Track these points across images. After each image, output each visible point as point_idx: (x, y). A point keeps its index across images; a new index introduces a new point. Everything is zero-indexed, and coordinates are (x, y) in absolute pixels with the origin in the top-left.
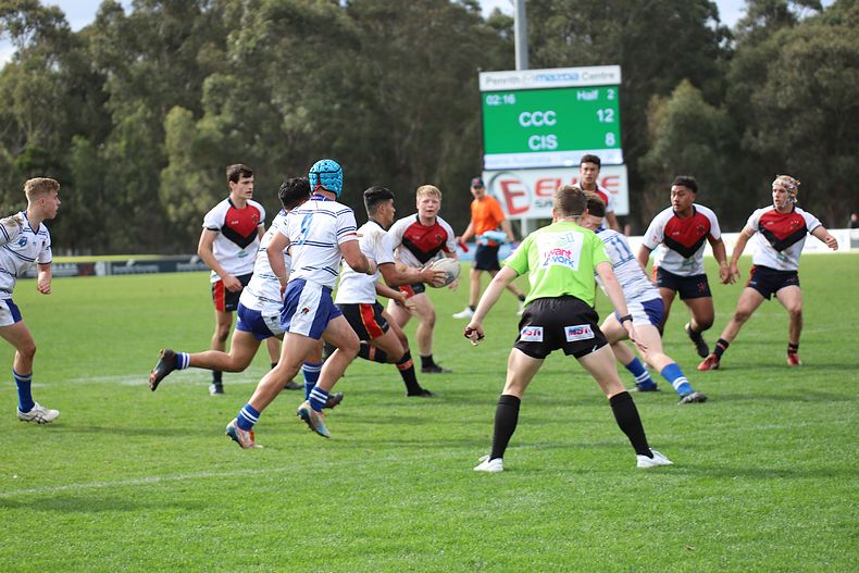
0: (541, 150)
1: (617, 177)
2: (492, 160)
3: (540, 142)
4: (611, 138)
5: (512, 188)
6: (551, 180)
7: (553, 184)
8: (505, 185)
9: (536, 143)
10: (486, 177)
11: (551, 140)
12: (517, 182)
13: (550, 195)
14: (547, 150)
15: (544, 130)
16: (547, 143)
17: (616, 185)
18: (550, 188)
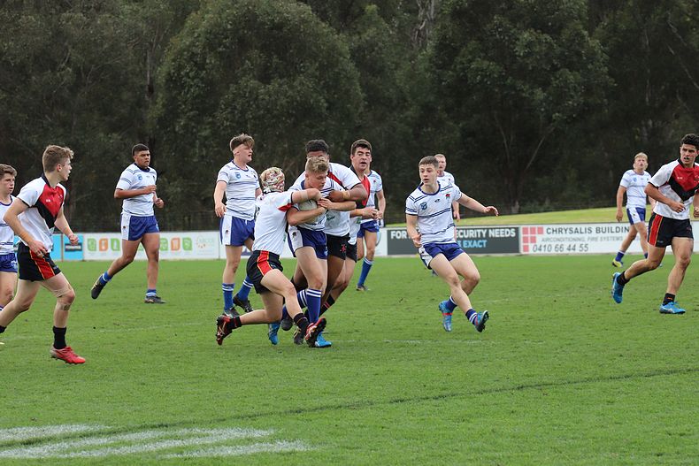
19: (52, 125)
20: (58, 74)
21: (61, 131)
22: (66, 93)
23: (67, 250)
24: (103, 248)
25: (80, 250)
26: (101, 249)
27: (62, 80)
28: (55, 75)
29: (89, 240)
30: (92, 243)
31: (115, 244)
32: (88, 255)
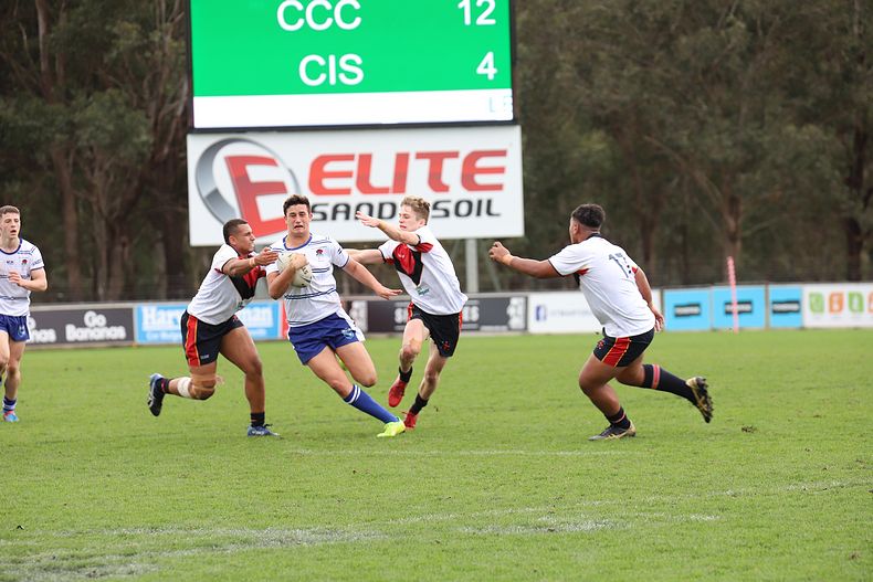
0: (325, 89)
1: (502, 153)
2: (208, 110)
3: (326, 69)
4: (491, 64)
5: (256, 174)
6: (350, 158)
7: (352, 166)
8: (237, 166)
9: (314, 70)
10: (195, 147)
11: (351, 64)
12: (270, 162)
13: (347, 192)
14: (340, 88)
15: (335, 42)
16: (339, 70)
17: (500, 170)
18: (348, 175)
19: (711, 114)
20: (723, 33)
21: (726, 123)
22: (734, 62)
23: (775, 312)
24: (836, 307)
25: (797, 312)
26: (831, 310)
27: (729, 41)
28: (718, 34)
29: (811, 295)
30: (817, 301)
31: (856, 300)
32: (810, 319)
